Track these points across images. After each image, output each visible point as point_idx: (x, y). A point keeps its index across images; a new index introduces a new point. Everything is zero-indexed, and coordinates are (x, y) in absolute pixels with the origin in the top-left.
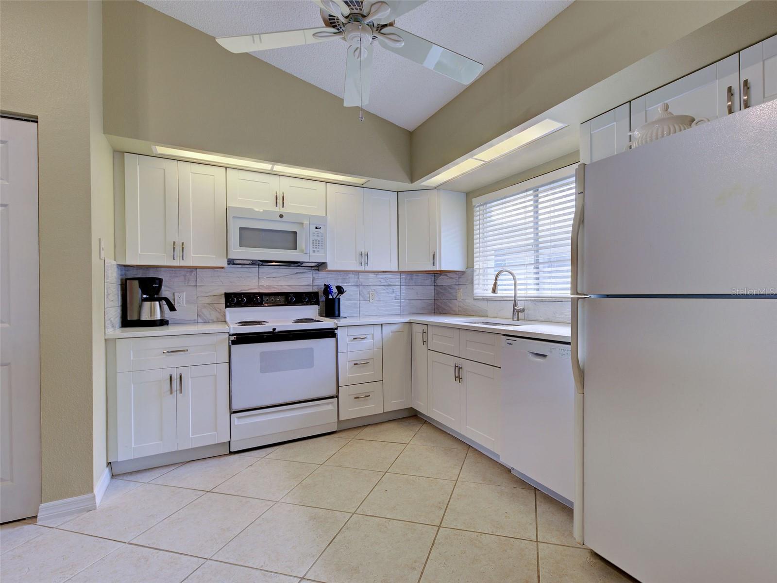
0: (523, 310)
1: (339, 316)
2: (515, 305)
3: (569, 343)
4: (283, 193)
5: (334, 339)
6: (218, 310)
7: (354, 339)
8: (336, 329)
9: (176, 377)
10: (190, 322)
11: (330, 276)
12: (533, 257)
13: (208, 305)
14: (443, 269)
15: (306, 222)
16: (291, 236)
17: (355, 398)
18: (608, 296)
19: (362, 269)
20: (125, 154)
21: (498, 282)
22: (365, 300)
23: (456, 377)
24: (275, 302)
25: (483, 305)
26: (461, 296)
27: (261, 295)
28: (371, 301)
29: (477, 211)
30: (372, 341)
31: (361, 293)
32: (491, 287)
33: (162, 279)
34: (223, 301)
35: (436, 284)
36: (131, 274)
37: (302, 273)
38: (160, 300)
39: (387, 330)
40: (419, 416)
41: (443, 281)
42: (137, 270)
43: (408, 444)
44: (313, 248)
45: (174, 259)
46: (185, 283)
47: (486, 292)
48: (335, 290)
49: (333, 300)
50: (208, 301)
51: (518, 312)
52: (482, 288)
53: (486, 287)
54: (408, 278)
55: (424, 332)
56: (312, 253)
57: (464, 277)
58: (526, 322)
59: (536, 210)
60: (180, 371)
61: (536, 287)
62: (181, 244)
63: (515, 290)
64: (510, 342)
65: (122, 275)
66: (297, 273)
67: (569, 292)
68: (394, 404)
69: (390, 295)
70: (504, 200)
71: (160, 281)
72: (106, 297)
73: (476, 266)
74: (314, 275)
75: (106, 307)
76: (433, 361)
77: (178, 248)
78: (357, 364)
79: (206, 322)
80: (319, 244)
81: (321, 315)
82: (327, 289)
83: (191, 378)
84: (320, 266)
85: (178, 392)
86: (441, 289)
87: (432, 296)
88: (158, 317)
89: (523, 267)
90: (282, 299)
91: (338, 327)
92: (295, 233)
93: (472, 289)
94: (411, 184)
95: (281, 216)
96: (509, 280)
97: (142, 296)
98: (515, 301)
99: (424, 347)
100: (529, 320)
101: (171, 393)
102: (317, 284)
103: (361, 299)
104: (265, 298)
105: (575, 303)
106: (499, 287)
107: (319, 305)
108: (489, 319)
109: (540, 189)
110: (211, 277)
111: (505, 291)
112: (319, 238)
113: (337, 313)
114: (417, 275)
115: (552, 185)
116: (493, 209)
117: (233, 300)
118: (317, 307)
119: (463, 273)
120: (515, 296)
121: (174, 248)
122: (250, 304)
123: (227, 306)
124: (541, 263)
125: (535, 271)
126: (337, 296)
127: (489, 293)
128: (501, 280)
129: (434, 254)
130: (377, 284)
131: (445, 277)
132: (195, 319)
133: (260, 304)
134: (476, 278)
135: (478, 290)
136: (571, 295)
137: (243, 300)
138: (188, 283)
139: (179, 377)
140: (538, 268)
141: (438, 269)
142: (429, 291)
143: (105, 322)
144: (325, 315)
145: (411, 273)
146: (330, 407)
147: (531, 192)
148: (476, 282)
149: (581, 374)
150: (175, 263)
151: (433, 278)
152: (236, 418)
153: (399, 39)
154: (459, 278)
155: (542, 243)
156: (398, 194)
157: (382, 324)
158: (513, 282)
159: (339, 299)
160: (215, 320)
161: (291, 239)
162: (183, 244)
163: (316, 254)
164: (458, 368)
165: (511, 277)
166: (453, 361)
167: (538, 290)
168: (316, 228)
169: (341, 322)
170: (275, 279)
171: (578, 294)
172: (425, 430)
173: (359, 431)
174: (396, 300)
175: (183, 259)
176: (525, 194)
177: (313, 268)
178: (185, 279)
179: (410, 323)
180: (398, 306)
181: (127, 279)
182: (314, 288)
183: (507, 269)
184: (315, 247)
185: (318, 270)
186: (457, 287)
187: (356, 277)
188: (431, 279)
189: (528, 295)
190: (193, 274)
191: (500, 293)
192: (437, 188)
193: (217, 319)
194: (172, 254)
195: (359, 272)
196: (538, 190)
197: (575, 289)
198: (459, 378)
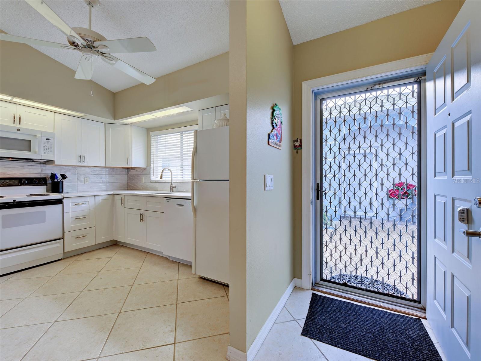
0: (175, 187)
1: (62, 192)
2: (171, 184)
3: (191, 199)
4: (20, 115)
5: (61, 205)
7: (76, 204)
8: (63, 199)
11: (55, 168)
12: (180, 163)
14: (133, 166)
15: (38, 135)
16: (27, 143)
17: (76, 238)
18: (205, 180)
19: (80, 164)
21: (163, 174)
22: (81, 182)
23: (141, 220)
25: (156, 185)
26: (143, 180)
28: (86, 183)
29: (153, 139)
30: (88, 205)
31: (78, 178)
32: (160, 176)
35: (128, 174)
37: (33, 165)
39: (98, 199)
40: (118, 244)
41: (132, 172)
43: (112, 257)
44: (44, 151)
47: (157, 178)
48: (60, 177)
49: (58, 183)
51: (173, 188)
52: (155, 177)
53: (157, 176)
54: (111, 170)
55: (122, 199)
56: (43, 154)
57: (145, 171)
58: (177, 192)
59: (182, 142)
61: (182, 176)
63: (172, 178)
64: (168, 200)
66: (29, 165)
67: (191, 179)
68: (103, 239)
69: (99, 180)
70: (166, 135)
73: (152, 165)
74: (42, 167)
76: (128, 213)
78: (77, 219)
80: (47, 149)
81: (47, 191)
82: (53, 176)
84: (48, 162)
86: (132, 177)
87: (126, 180)
89: (176, 167)
90: (16, 182)
91: (64, 198)
92: (30, 141)
93: (150, 177)
94: (114, 121)
95: (19, 130)
96: (168, 173)
98: (171, 183)
99: (123, 207)
100: (177, 191)
102: (45, 172)
103: (79, 182)
104: (1, 181)
105: (193, 183)
106: (163, 176)
107: (46, 186)
108: (158, 191)
109: (184, 133)
111: (167, 178)
112: (49, 145)
113: (61, 190)
114: (117, 169)
115: (188, 132)
116: (161, 138)
118: (45, 186)
119: (145, 169)
120: (172, 181)
124: (184, 166)
125: (181, 169)
126: (61, 180)
127: (159, 179)
128: (164, 173)
129: (128, 159)
130: (91, 173)
131: (134, 170)
134: (152, 171)
135: (153, 178)
136: (192, 180)
140: (182, 168)
141: (130, 167)
142: (125, 178)
144: (51, 192)
145: (113, 168)
146: (58, 245)
147: (180, 133)
148: (152, 173)
149: (195, 210)
151: (127, 171)
153: (112, 60)
154: (142, 171)
155: (184, 157)
156: (105, 124)
157: (95, 196)
158: (170, 174)
159: (62, 182)
161: (27, 145)
163: (46, 154)
164: (142, 215)
165: (170, 171)
166: (139, 212)
167: (182, 178)
168: (47, 139)
169: (65, 195)
170: (10, 169)
171: (194, 179)
172: (122, 250)
173: (78, 257)
174: (102, 182)
176: (177, 134)
177: (41, 163)
179: (113, 195)
180: (104, 186)
182: (42, 175)
183: (167, 168)
184: (45, 150)
185: (46, 164)
186: (141, 176)
187: (75, 169)
188: (126, 171)
189: (178, 180)
191: (164, 179)
192: (130, 124)
195: (77, 166)
196: (182, 133)
197: (193, 178)
198: (142, 220)
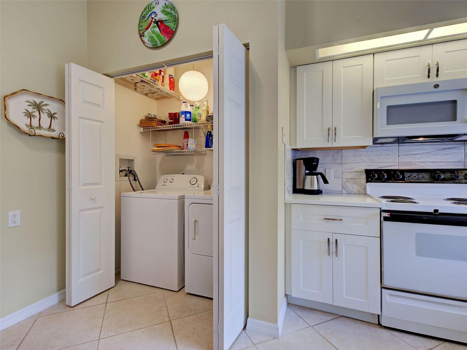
6: (358, 183)
9: (333, 241)
10: (337, 192)
13: (351, 180)
16: (449, 107)
20: (297, 67)
24: (418, 179)
27: (403, 172)
33: (319, 158)
34: (364, 176)
36: (299, 155)
37: (452, 148)
38: (317, 174)
42: (302, 153)
45: (328, 142)
46: (333, 162)
50: (350, 176)
60: (336, 237)
62: (334, 129)
65: (293, 157)
66: (444, 149)
71: (318, 160)
72: (285, 172)
75: (285, 179)
77: (332, 132)
79: (349, 193)
83: (344, 244)
85: (334, 254)
88: (316, 188)
90: (427, 176)
92: (455, 101)
95: (436, 86)
97: (305, 171)
101: (329, 255)
104: (407, 175)
110: (354, 156)
117: (374, 176)
121: (329, 133)
122: (391, 180)
123: (368, 181)
132: (340, 190)
133: (403, 180)
137: (383, 176)
138: (335, 161)
139: (335, 241)
143: (285, 190)
150: (329, 145)
152: (387, 295)
160: (357, 193)
162: (335, 128)
175: (335, 142)
178: (333, 158)
181: (297, 159)
190: (339, 155)
193: (359, 191)
194: (327, 139)
